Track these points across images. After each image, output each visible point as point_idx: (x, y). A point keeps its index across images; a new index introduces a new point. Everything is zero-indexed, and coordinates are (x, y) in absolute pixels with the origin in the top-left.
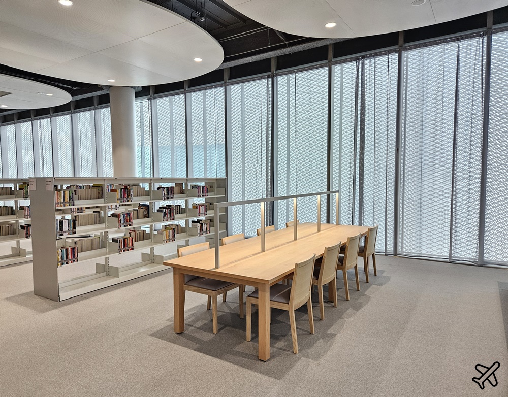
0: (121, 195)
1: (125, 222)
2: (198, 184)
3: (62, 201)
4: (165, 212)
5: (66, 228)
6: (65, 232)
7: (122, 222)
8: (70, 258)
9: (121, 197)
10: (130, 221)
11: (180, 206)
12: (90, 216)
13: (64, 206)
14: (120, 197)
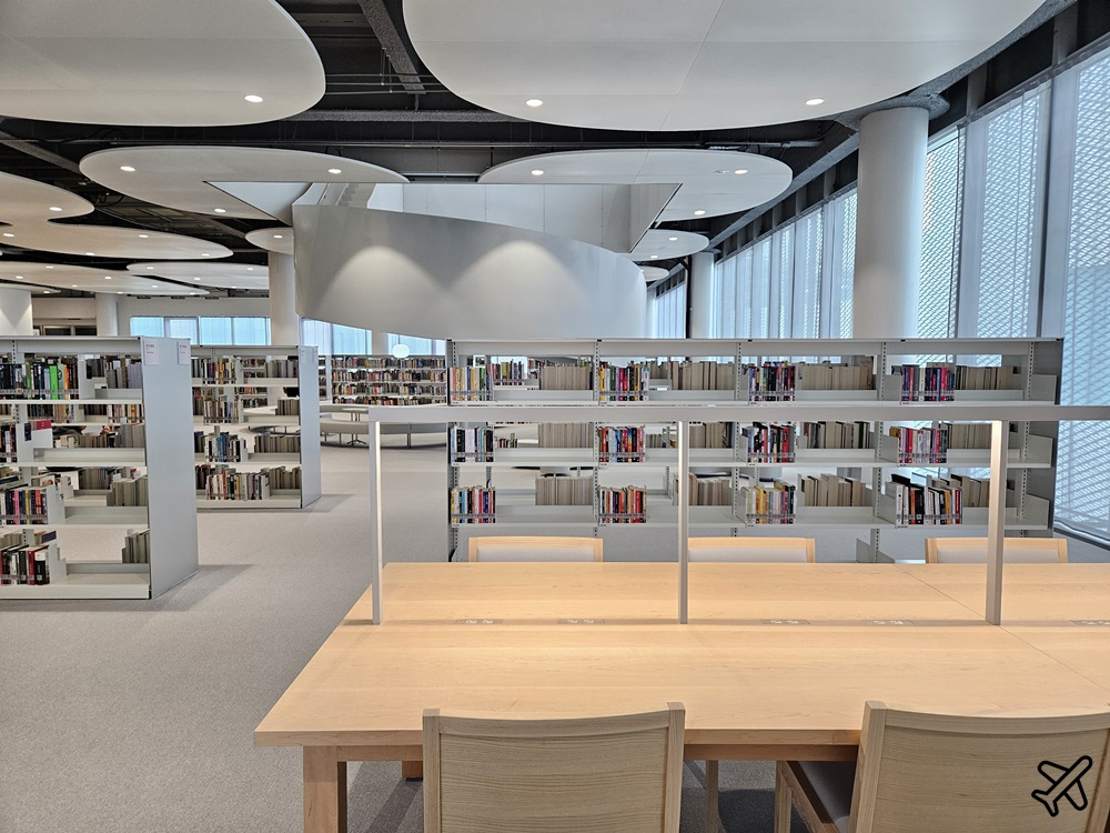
0: (613, 382)
1: (619, 449)
2: (912, 360)
3: (465, 388)
4: (757, 437)
5: (470, 446)
6: (469, 455)
7: (613, 448)
8: (477, 512)
9: (613, 388)
10: (634, 449)
11: (861, 424)
12: (569, 428)
13: (469, 399)
14: (607, 387)
